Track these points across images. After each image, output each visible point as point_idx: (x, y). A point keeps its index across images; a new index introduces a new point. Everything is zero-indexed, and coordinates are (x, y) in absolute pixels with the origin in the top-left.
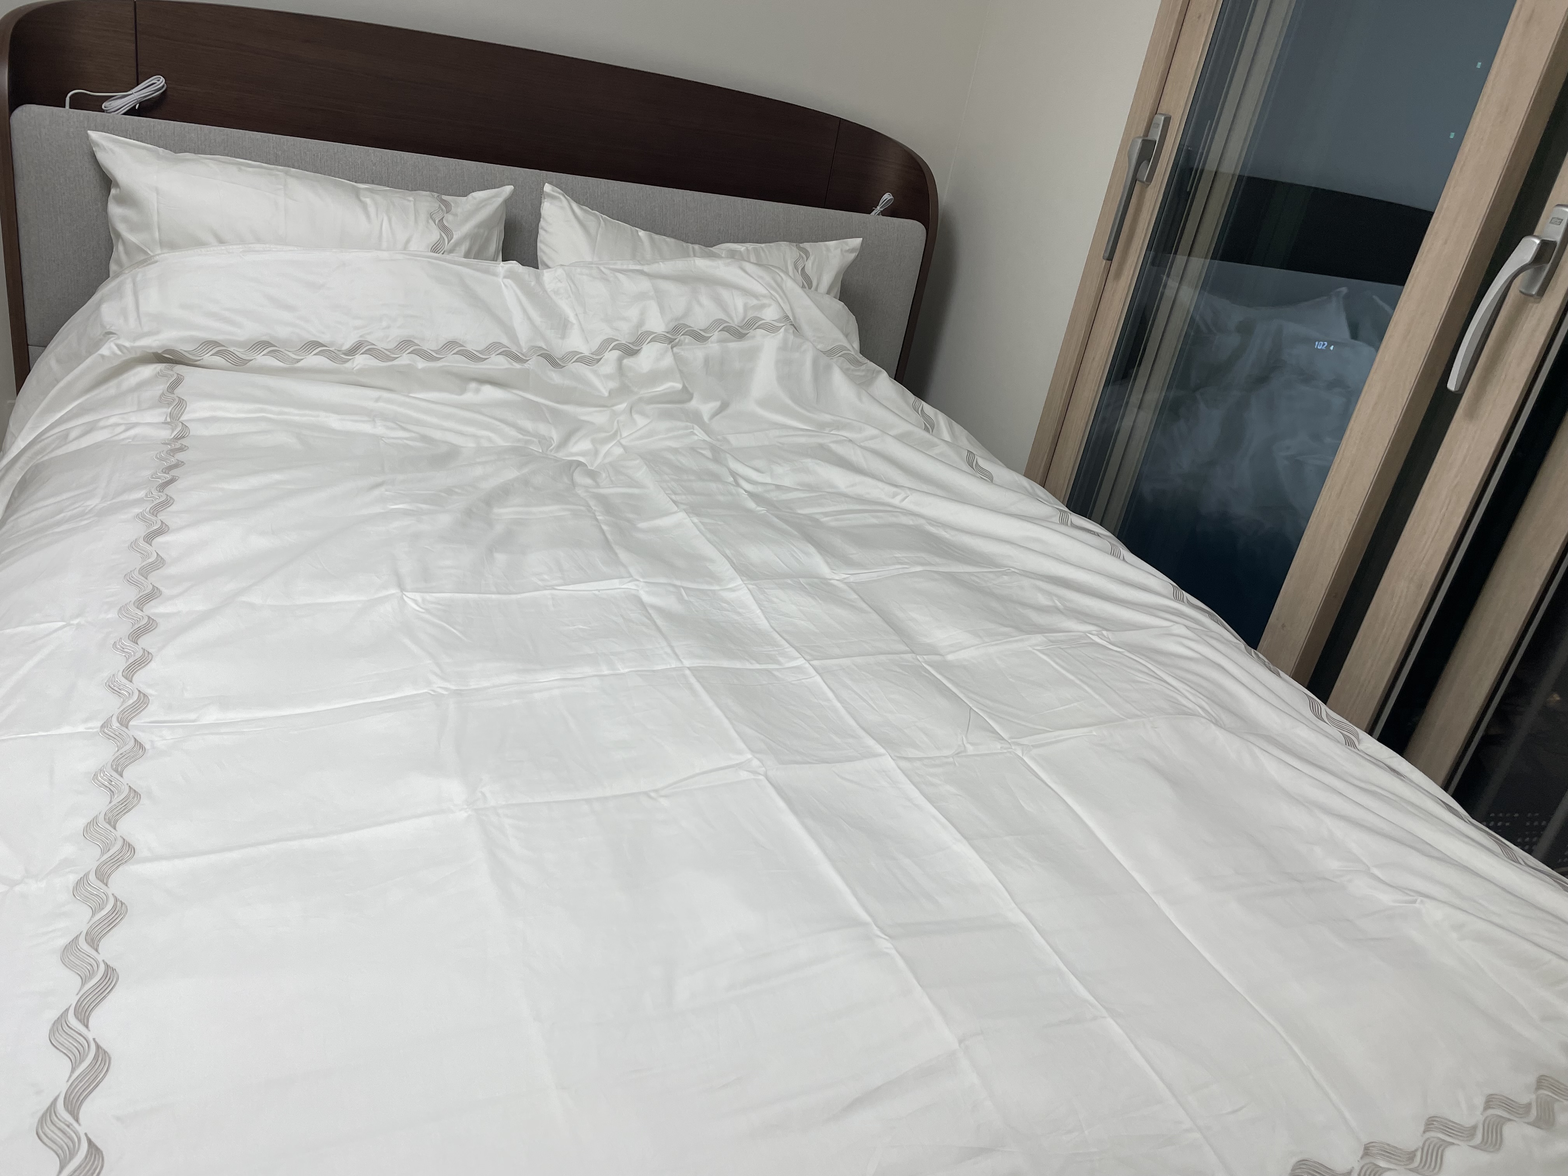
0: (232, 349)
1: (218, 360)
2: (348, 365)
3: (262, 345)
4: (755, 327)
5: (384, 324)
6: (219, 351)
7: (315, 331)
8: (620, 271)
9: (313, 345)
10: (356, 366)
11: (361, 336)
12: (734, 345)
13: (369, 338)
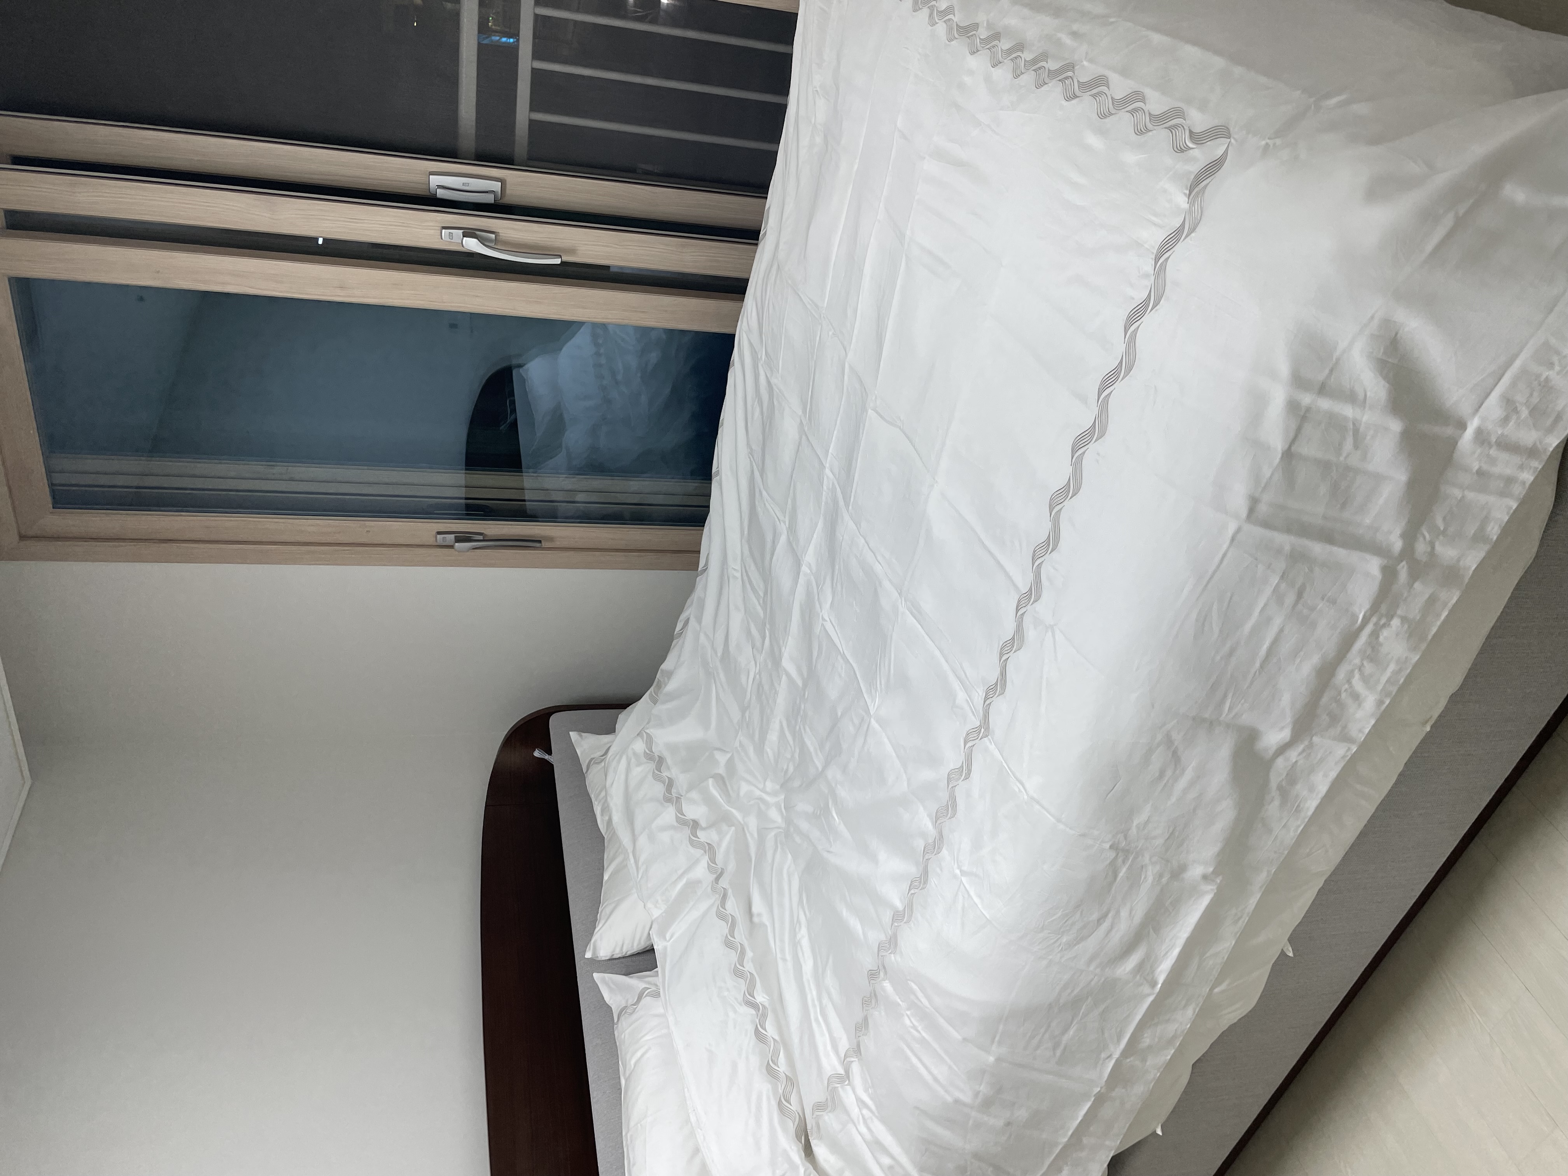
0: (781, 1091)
1: (794, 1099)
2: (766, 1004)
3: (771, 1072)
4: (652, 754)
5: (726, 994)
6: (785, 1100)
7: (748, 1041)
8: (636, 862)
9: (759, 1036)
10: (765, 998)
11: (741, 1005)
12: (669, 761)
13: (740, 998)
